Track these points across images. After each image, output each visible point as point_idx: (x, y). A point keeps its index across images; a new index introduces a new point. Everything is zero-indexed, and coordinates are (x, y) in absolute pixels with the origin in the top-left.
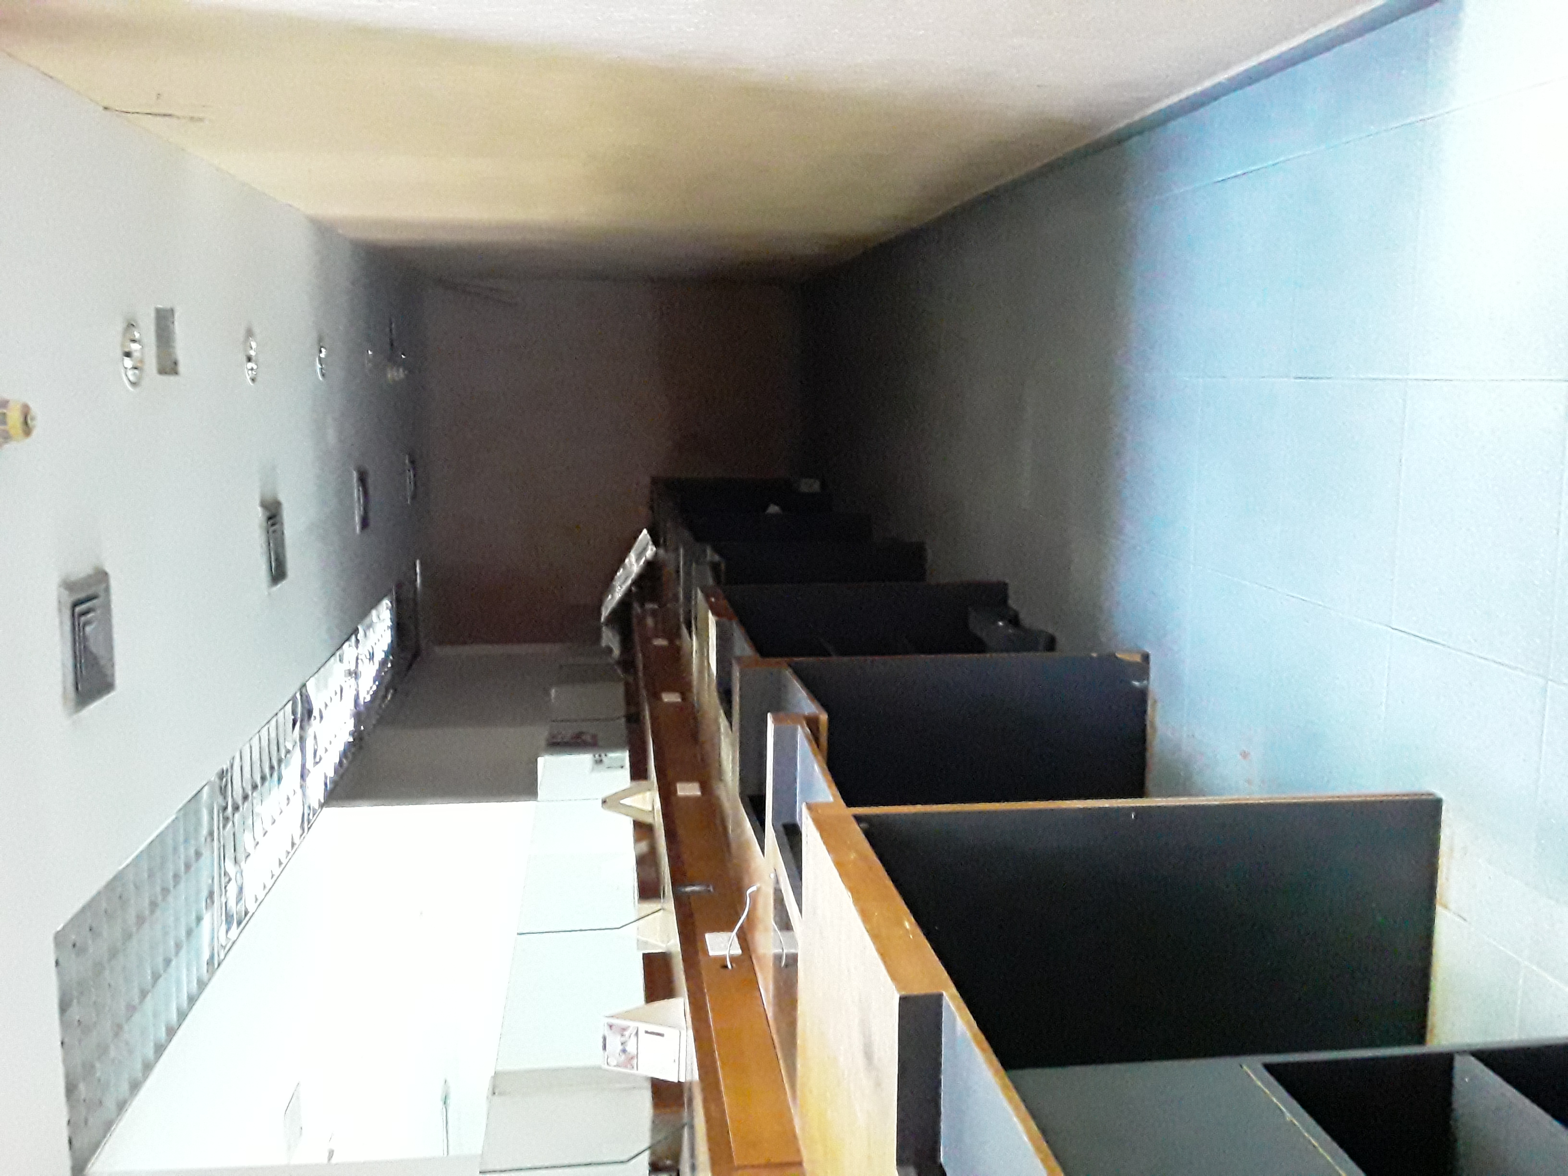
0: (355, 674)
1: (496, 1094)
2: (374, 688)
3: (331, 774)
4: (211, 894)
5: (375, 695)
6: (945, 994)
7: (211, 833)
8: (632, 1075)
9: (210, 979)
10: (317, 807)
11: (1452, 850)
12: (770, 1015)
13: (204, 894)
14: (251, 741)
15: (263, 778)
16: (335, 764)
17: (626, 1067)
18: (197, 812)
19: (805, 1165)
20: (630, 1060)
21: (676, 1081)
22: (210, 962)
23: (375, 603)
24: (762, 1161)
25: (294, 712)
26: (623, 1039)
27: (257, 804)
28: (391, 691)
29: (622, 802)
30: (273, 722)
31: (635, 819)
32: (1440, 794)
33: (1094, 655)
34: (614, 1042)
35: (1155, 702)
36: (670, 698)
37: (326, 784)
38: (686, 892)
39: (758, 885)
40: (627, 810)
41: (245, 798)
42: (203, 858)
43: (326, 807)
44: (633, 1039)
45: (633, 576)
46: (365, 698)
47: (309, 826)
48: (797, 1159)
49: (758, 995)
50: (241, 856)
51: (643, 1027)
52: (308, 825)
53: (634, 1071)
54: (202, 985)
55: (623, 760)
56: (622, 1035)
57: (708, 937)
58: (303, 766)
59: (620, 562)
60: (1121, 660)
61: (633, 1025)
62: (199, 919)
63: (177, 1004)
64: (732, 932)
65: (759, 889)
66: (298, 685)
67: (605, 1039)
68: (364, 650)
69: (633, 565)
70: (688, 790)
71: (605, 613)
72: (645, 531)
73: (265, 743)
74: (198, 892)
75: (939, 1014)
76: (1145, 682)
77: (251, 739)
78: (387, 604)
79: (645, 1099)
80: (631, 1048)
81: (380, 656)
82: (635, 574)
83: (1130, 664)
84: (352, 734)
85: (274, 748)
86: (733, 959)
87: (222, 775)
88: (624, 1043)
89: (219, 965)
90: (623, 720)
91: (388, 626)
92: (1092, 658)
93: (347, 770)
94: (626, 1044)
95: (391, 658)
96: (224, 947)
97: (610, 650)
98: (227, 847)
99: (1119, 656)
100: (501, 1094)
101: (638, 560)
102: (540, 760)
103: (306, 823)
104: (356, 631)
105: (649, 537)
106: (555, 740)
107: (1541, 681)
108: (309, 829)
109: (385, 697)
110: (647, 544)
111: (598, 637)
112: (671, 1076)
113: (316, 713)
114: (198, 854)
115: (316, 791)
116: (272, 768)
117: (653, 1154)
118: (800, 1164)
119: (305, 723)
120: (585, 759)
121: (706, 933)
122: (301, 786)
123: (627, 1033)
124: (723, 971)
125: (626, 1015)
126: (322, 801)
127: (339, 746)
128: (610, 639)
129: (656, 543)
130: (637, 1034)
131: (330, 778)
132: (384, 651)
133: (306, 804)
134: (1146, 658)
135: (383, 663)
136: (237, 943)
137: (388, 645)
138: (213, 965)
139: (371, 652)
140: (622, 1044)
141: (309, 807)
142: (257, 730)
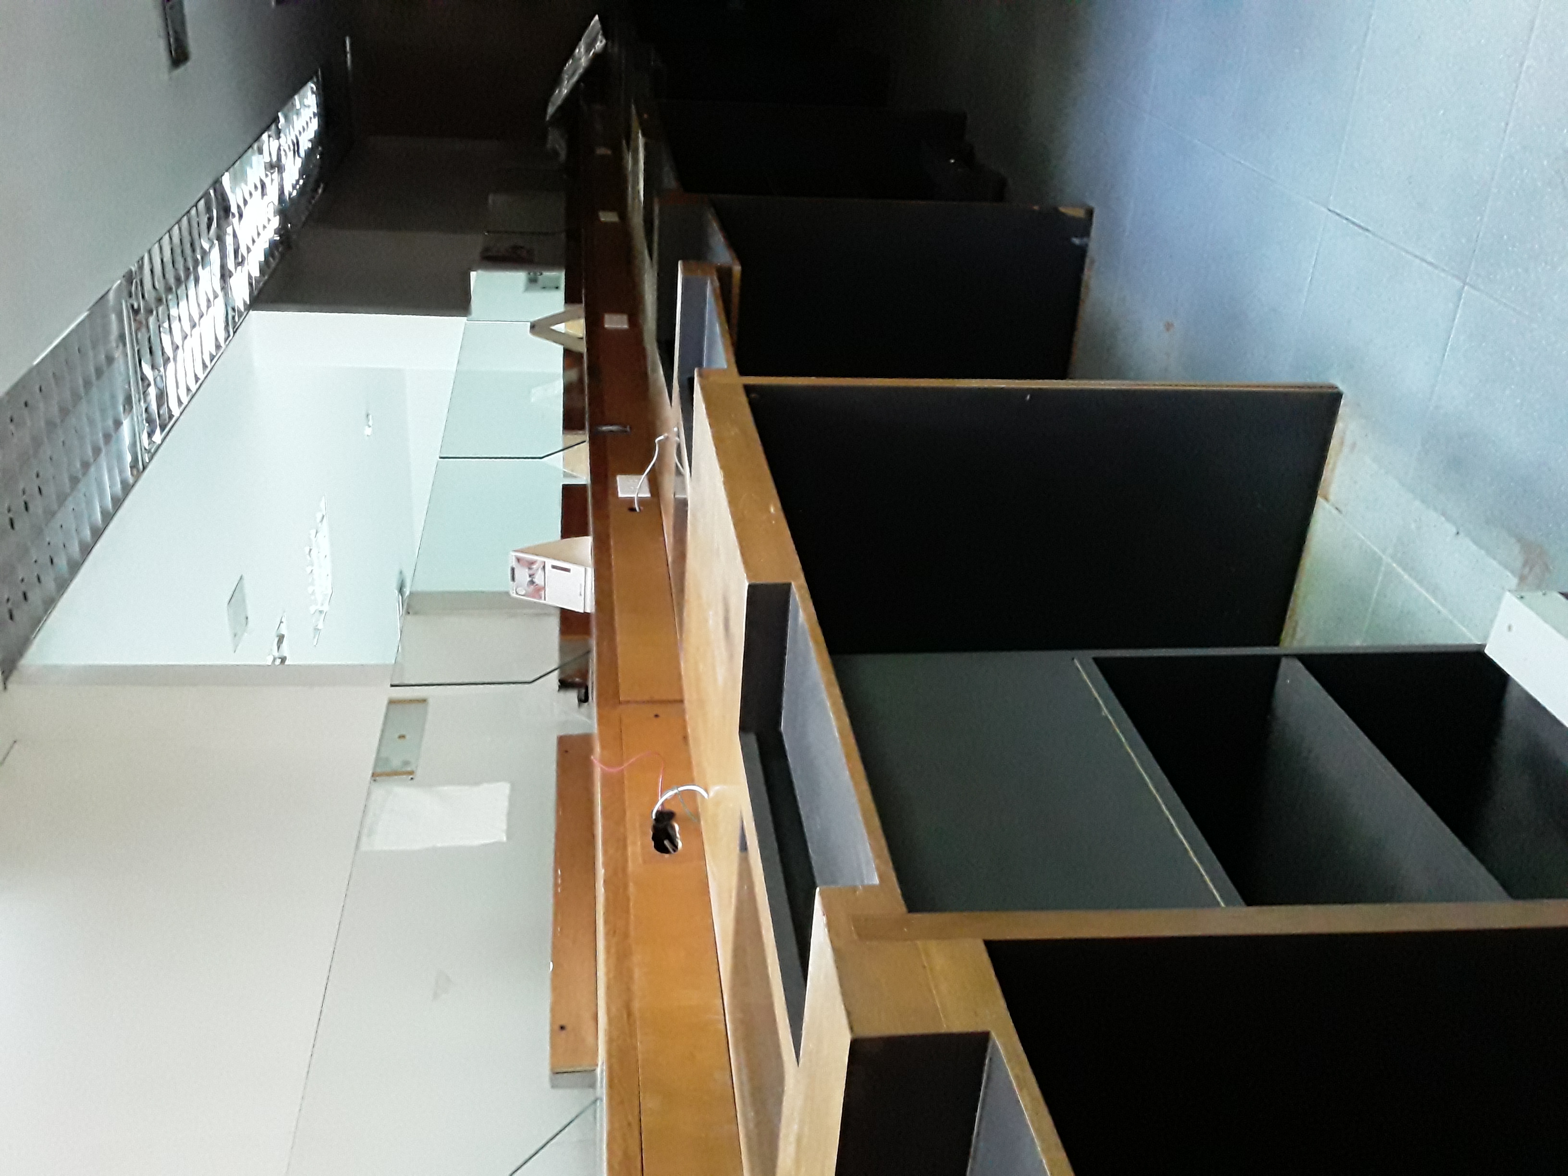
0: (276, 166)
1: (410, 613)
2: (301, 182)
3: (256, 273)
4: (128, 400)
5: (302, 192)
6: (793, 584)
7: (122, 337)
8: (540, 604)
9: (136, 482)
10: (242, 309)
11: (1342, 443)
12: (670, 559)
13: (121, 399)
14: (161, 241)
15: (178, 280)
16: (260, 263)
17: (533, 597)
18: (105, 316)
19: (686, 702)
20: (538, 590)
21: (582, 611)
22: (134, 465)
23: (297, 87)
24: (646, 697)
25: (209, 209)
26: (531, 572)
27: (173, 307)
28: (322, 186)
29: (553, 328)
30: (185, 219)
31: (566, 347)
32: (1342, 388)
33: (1036, 208)
34: (523, 575)
35: (1093, 262)
36: (608, 217)
37: (251, 284)
38: (603, 432)
39: (666, 435)
40: (556, 337)
41: (159, 300)
42: (115, 365)
43: (253, 310)
44: (540, 572)
45: (581, 71)
46: (290, 194)
47: (235, 330)
48: (678, 698)
49: (662, 539)
50: (160, 360)
51: (550, 563)
52: (233, 329)
53: (542, 601)
54: (127, 488)
55: (559, 278)
56: (530, 569)
57: (619, 478)
58: (223, 267)
59: (570, 53)
60: (1063, 214)
61: (540, 559)
62: (118, 424)
63: (101, 507)
64: (643, 474)
65: (667, 438)
66: (210, 181)
67: (513, 570)
68: (286, 141)
69: (582, 56)
70: (615, 322)
71: (551, 110)
72: (597, 17)
73: (176, 240)
74: (113, 397)
75: (787, 602)
76: (1085, 240)
77: (161, 238)
78: (312, 88)
79: (553, 625)
80: (539, 580)
81: (305, 145)
82: (584, 68)
83: (1073, 219)
84: (277, 232)
85: (187, 246)
86: (642, 501)
87: (129, 278)
88: (533, 574)
89: (144, 468)
90: (563, 236)
91: (314, 113)
92: (1034, 211)
93: (275, 270)
94: (534, 576)
95: (320, 148)
96: (149, 451)
97: (556, 153)
98: (142, 352)
99: (1062, 209)
100: (416, 613)
101: (588, 50)
102: (473, 274)
103: (233, 324)
104: (276, 120)
105: (599, 26)
106: (490, 254)
107: (1458, 284)
108: (234, 333)
109: (315, 190)
110: (597, 34)
111: (544, 137)
112: (578, 608)
113: (234, 209)
114: (110, 360)
115: (241, 293)
116: (187, 269)
117: (561, 673)
118: (681, 701)
119: (222, 222)
120: (519, 277)
121: (618, 474)
122: (223, 288)
123: (534, 567)
124: (633, 513)
125: (534, 551)
126: (248, 302)
127: (263, 245)
128: (556, 141)
129: (606, 35)
130: (544, 567)
131: (255, 277)
132: (310, 140)
133: (229, 305)
134: (1090, 213)
135: (310, 153)
136: (162, 448)
137: (315, 132)
138: (138, 468)
139: (295, 141)
140: (530, 576)
141: (234, 309)
142: (167, 228)
